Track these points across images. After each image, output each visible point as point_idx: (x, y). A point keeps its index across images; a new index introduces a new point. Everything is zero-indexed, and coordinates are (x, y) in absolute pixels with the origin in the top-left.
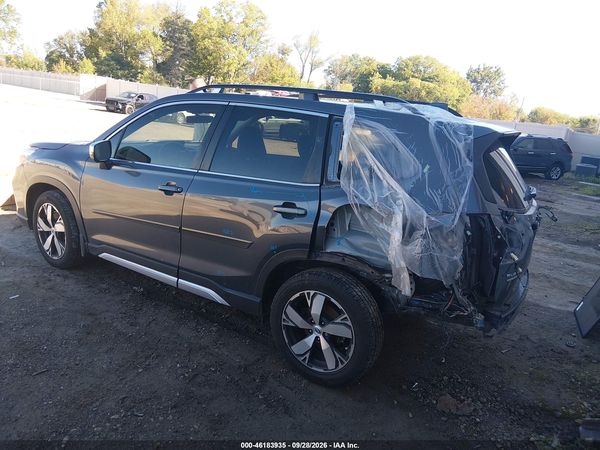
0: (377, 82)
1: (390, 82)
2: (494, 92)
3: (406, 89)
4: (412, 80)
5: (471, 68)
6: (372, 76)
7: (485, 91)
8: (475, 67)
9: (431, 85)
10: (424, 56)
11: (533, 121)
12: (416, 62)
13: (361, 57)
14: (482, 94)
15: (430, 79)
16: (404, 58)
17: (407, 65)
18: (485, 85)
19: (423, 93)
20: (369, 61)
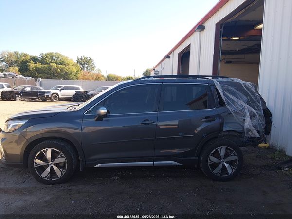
0: (32, 65)
1: (39, 65)
2: (91, 68)
3: (49, 68)
4: (51, 64)
5: (78, 58)
6: (29, 62)
7: (87, 69)
8: (80, 58)
9: (62, 66)
10: (55, 53)
11: (109, 80)
12: (51, 55)
13: (20, 53)
14: (86, 70)
15: (60, 63)
16: (44, 53)
17: (47, 57)
18: (86, 66)
19: (59, 70)
20: (25, 55)
